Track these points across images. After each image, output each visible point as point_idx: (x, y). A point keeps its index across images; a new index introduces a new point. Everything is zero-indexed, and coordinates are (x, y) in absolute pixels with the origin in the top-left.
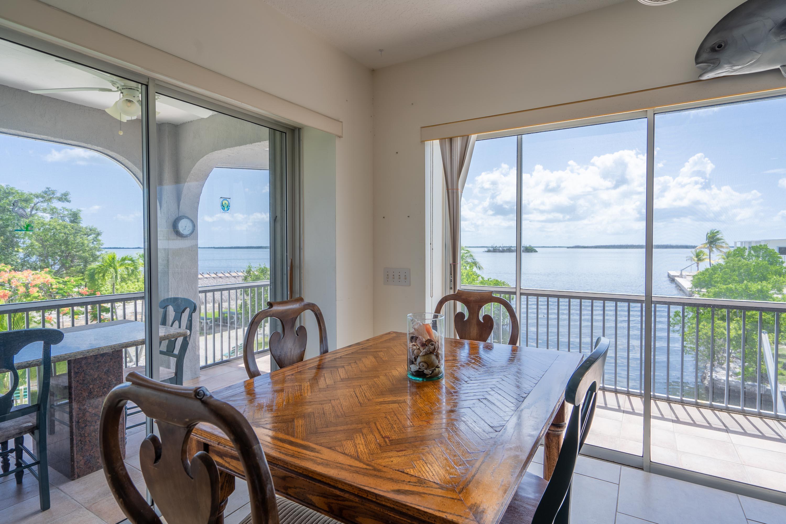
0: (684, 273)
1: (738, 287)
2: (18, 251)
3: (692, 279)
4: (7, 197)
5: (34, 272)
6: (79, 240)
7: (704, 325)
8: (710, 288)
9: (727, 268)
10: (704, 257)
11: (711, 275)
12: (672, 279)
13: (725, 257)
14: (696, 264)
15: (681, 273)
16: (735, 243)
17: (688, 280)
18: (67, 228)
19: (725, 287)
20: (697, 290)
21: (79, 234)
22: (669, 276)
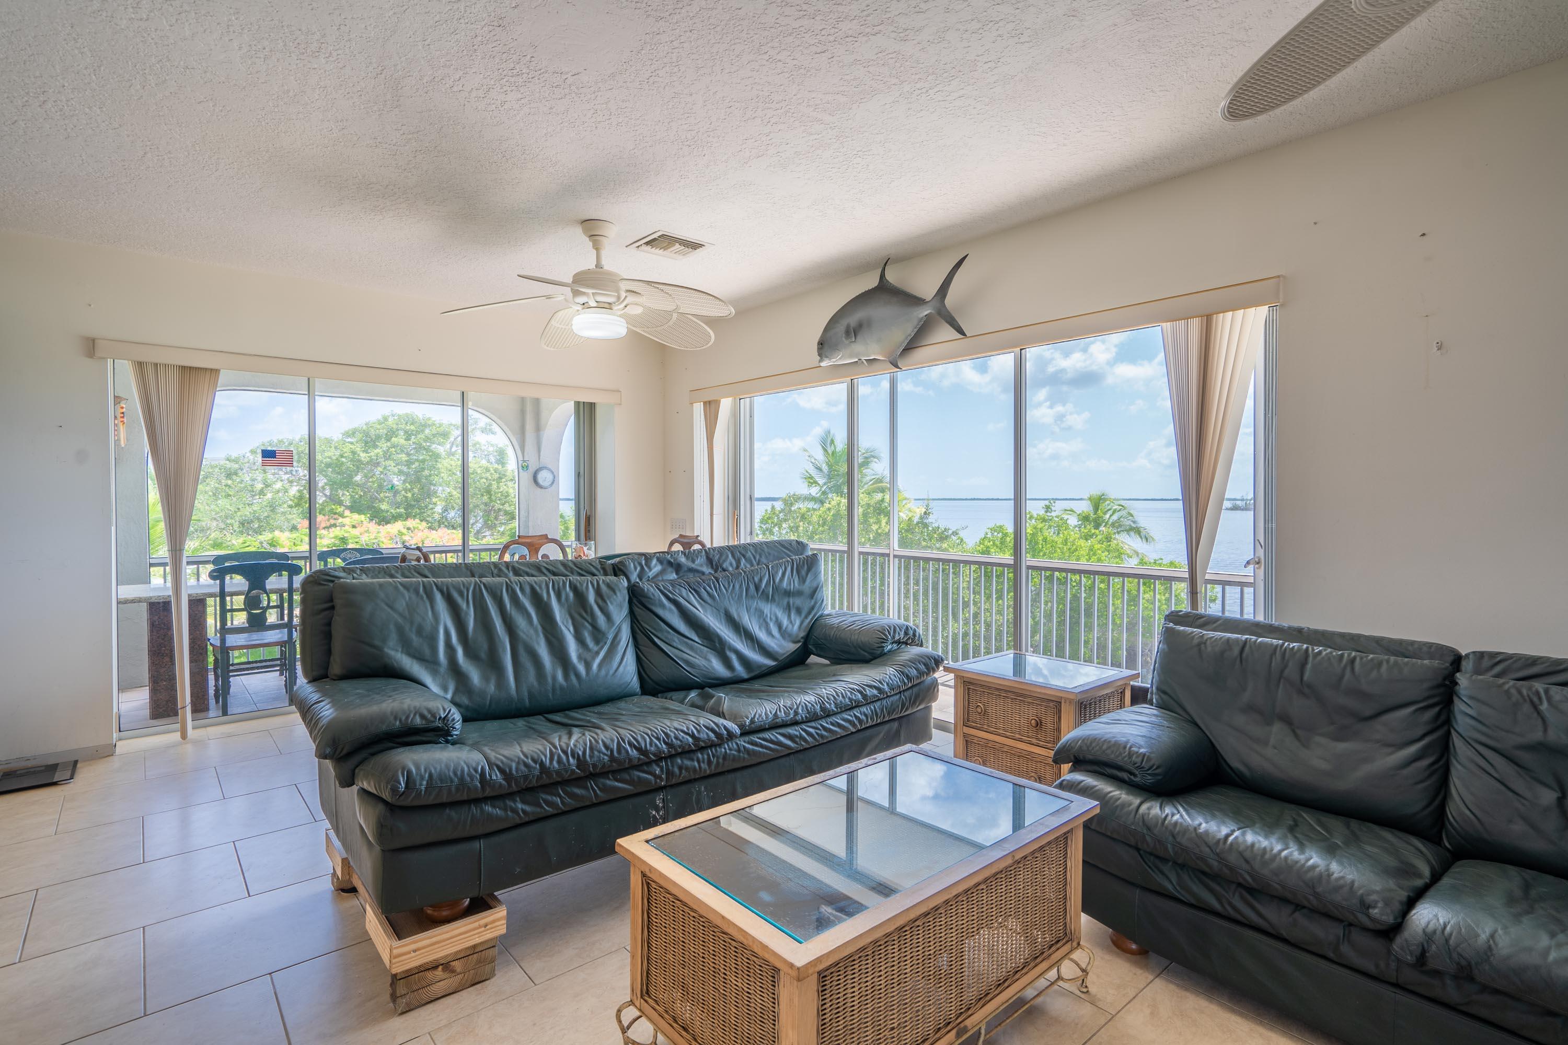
2: (435, 504)
4: (423, 431)
5: (449, 531)
6: (503, 488)
18: (489, 471)
21: (503, 480)
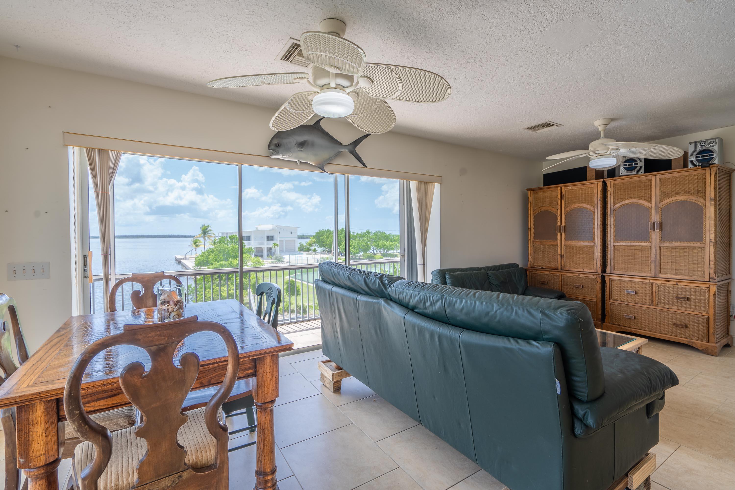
0: (187, 256)
1: (226, 263)
3: (195, 260)
7: (208, 292)
8: (209, 265)
9: (217, 251)
10: (200, 244)
11: (207, 257)
12: (179, 262)
13: (212, 243)
14: (195, 249)
15: (185, 256)
16: (219, 234)
17: (191, 262)
19: (219, 264)
20: (198, 268)
22: (176, 259)
